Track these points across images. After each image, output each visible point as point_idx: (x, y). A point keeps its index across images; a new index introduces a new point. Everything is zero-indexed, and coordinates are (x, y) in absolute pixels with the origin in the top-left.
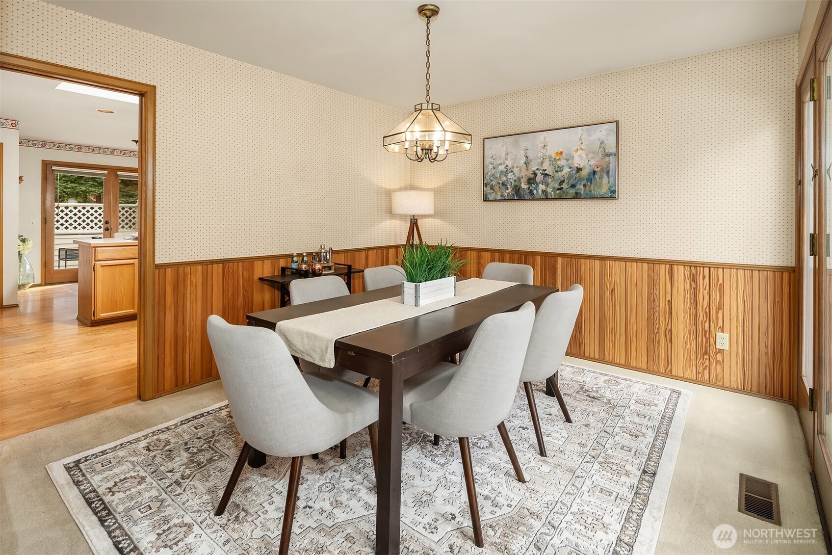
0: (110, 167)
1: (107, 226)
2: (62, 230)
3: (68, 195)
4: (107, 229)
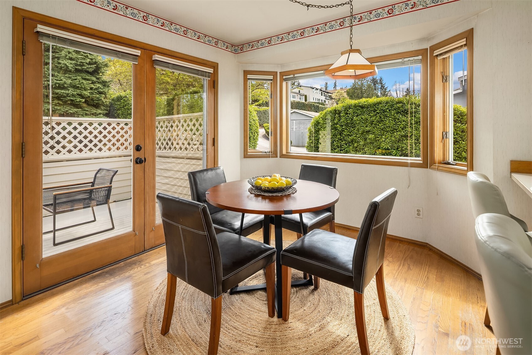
1: (138, 154)
4: (139, 161)
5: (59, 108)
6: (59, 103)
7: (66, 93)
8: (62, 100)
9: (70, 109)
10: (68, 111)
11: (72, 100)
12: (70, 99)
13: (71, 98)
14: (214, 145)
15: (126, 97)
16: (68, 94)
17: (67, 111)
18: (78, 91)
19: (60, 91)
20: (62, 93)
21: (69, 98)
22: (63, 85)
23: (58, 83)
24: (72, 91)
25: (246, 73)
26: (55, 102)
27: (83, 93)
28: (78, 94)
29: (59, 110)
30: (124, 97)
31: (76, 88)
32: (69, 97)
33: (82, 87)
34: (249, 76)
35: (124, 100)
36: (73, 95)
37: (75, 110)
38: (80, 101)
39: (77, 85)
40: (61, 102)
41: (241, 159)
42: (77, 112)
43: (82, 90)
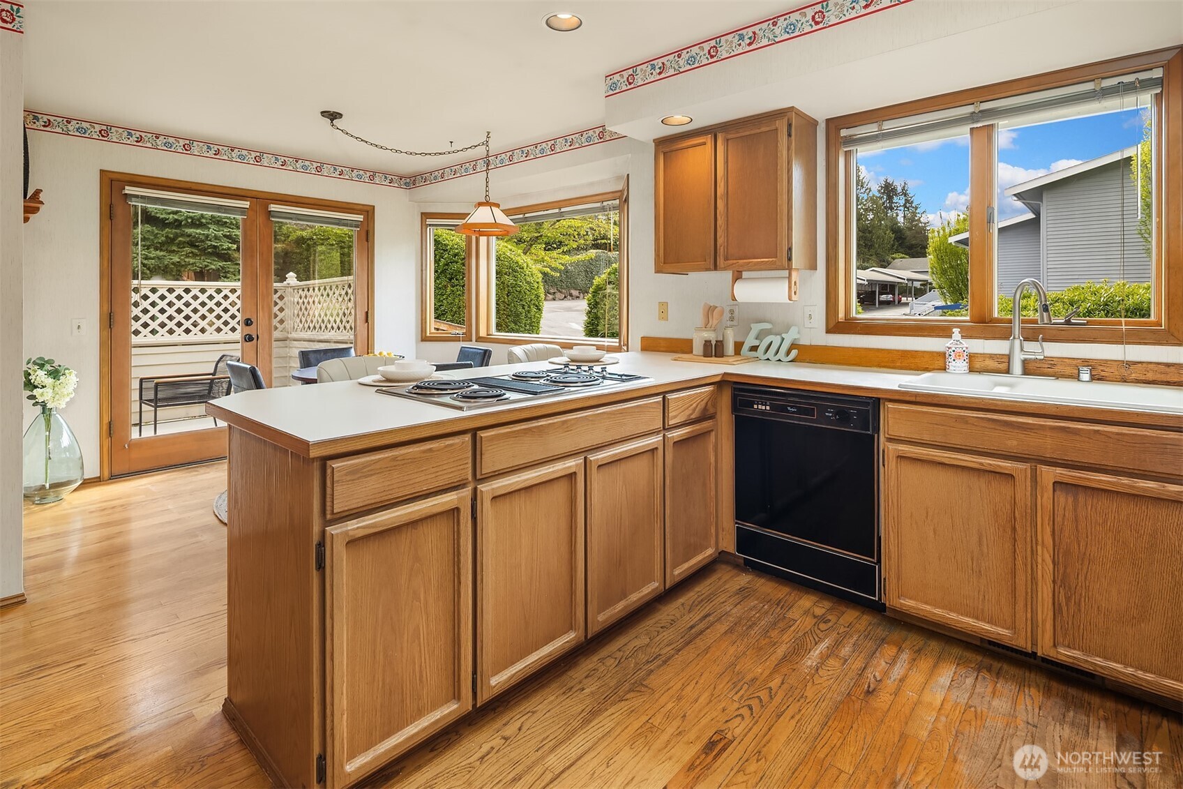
0: (253, 194)
1: (248, 330)
2: (145, 338)
3: (150, 271)
4: (248, 338)
5: (192, 261)
6: (192, 252)
7: (204, 234)
8: (198, 246)
9: (211, 263)
10: (208, 266)
11: (215, 247)
12: (211, 245)
13: (214, 244)
14: (367, 321)
15: (311, 239)
16: (207, 236)
17: (206, 266)
18: (225, 230)
19: (195, 231)
20: (197, 234)
21: (209, 243)
22: (199, 220)
23: (191, 217)
24: (215, 230)
25: (425, 216)
26: (187, 250)
27: (234, 233)
28: (225, 236)
29: (192, 264)
30: (308, 239)
31: (222, 225)
32: (210, 240)
33: (231, 223)
34: (429, 221)
35: (308, 245)
36: (216, 238)
37: (220, 264)
38: (229, 249)
39: (224, 220)
40: (196, 251)
41: (417, 343)
42: (223, 268)
43: (232, 229)
